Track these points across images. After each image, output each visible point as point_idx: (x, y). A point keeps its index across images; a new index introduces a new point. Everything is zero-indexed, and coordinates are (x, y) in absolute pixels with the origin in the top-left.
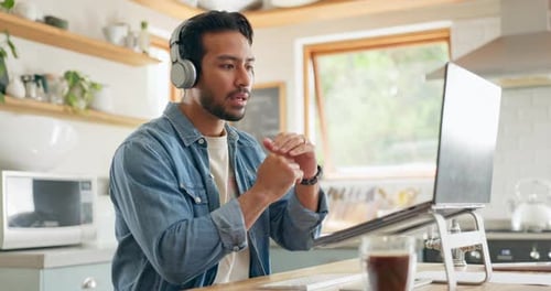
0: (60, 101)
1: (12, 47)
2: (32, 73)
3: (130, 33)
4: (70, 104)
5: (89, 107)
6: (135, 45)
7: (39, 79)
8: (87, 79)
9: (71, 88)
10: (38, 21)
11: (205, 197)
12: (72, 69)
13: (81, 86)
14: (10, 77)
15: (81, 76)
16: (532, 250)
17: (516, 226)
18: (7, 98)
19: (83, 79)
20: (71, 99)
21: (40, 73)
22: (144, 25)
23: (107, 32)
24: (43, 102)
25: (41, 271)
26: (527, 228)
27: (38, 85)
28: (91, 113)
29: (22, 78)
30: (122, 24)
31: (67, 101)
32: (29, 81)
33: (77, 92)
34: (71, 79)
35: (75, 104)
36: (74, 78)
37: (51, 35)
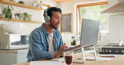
0: (23, 19)
1: (12, 8)
2: (17, 13)
3: (38, 4)
4: (25, 20)
5: (29, 20)
6: (39, 6)
7: (18, 15)
8: (28, 14)
9: (25, 16)
10: (18, 3)
11: (46, 45)
12: (25, 12)
13: (27, 16)
14: (12, 14)
15: (27, 13)
16: (122, 51)
17: (120, 45)
18: (11, 19)
19: (27, 14)
20: (25, 18)
21: (18, 13)
22: (41, 2)
23: (33, 4)
24: (19, 19)
25: (17, 54)
26: (122, 45)
27: (18, 16)
28: (29, 21)
29: (15, 14)
30: (36, 2)
31: (24, 19)
32: (16, 15)
33: (26, 17)
34: (25, 15)
35: (26, 19)
36: (25, 14)
37: (21, 5)
